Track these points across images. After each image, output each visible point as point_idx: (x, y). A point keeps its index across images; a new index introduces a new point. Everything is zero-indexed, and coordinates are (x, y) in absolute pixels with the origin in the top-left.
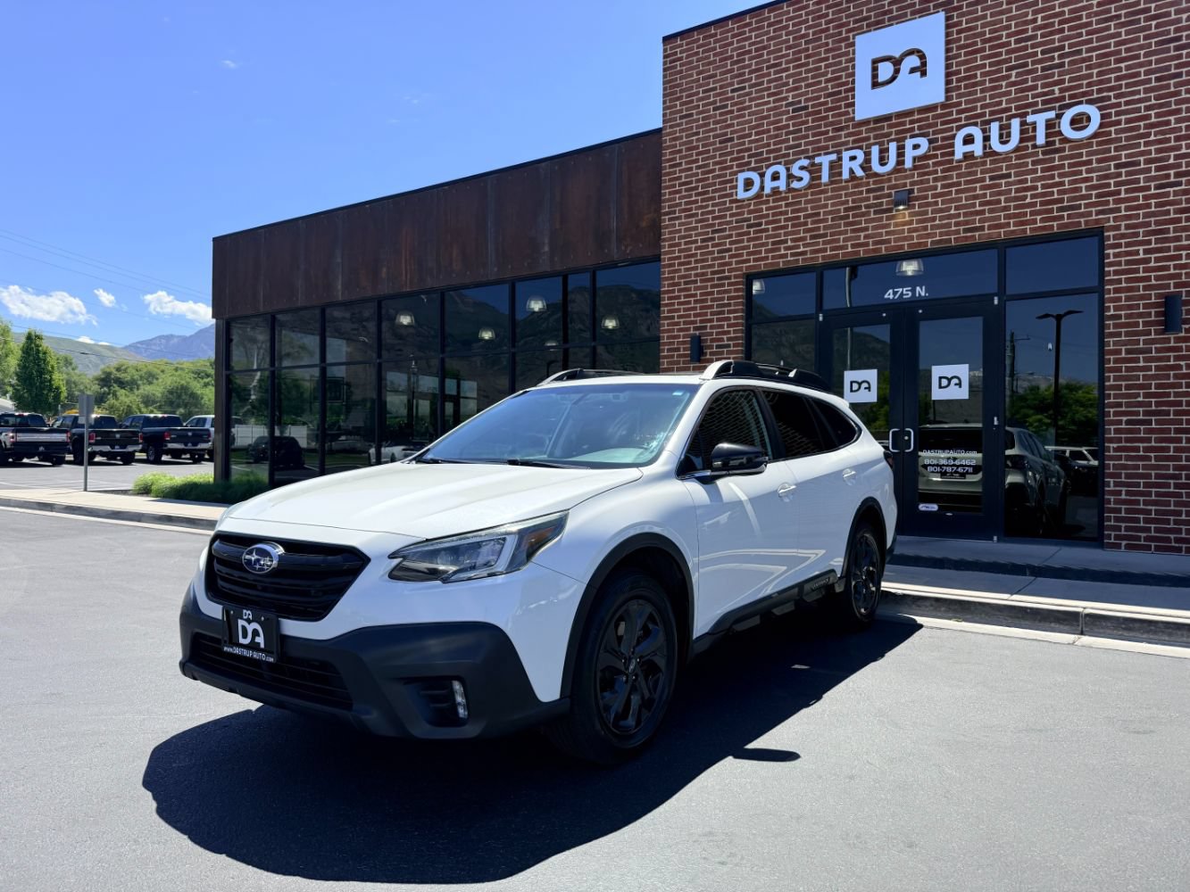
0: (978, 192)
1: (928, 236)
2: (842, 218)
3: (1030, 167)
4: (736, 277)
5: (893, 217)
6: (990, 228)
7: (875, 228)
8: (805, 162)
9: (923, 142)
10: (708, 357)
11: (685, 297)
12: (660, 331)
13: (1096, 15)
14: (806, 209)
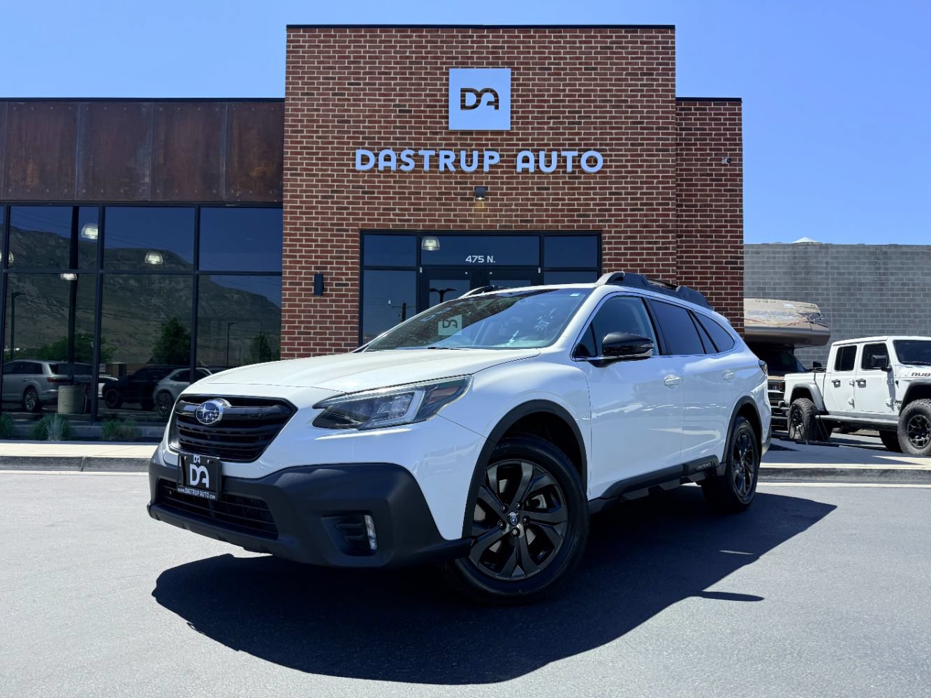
0: (529, 196)
1: (497, 221)
2: (437, 199)
3: (561, 185)
4: (352, 230)
5: (474, 205)
6: (537, 221)
7: (460, 210)
8: (412, 153)
9: (496, 155)
10: (328, 292)
11: (307, 240)
12: (281, 267)
13: (599, 96)
14: (410, 188)
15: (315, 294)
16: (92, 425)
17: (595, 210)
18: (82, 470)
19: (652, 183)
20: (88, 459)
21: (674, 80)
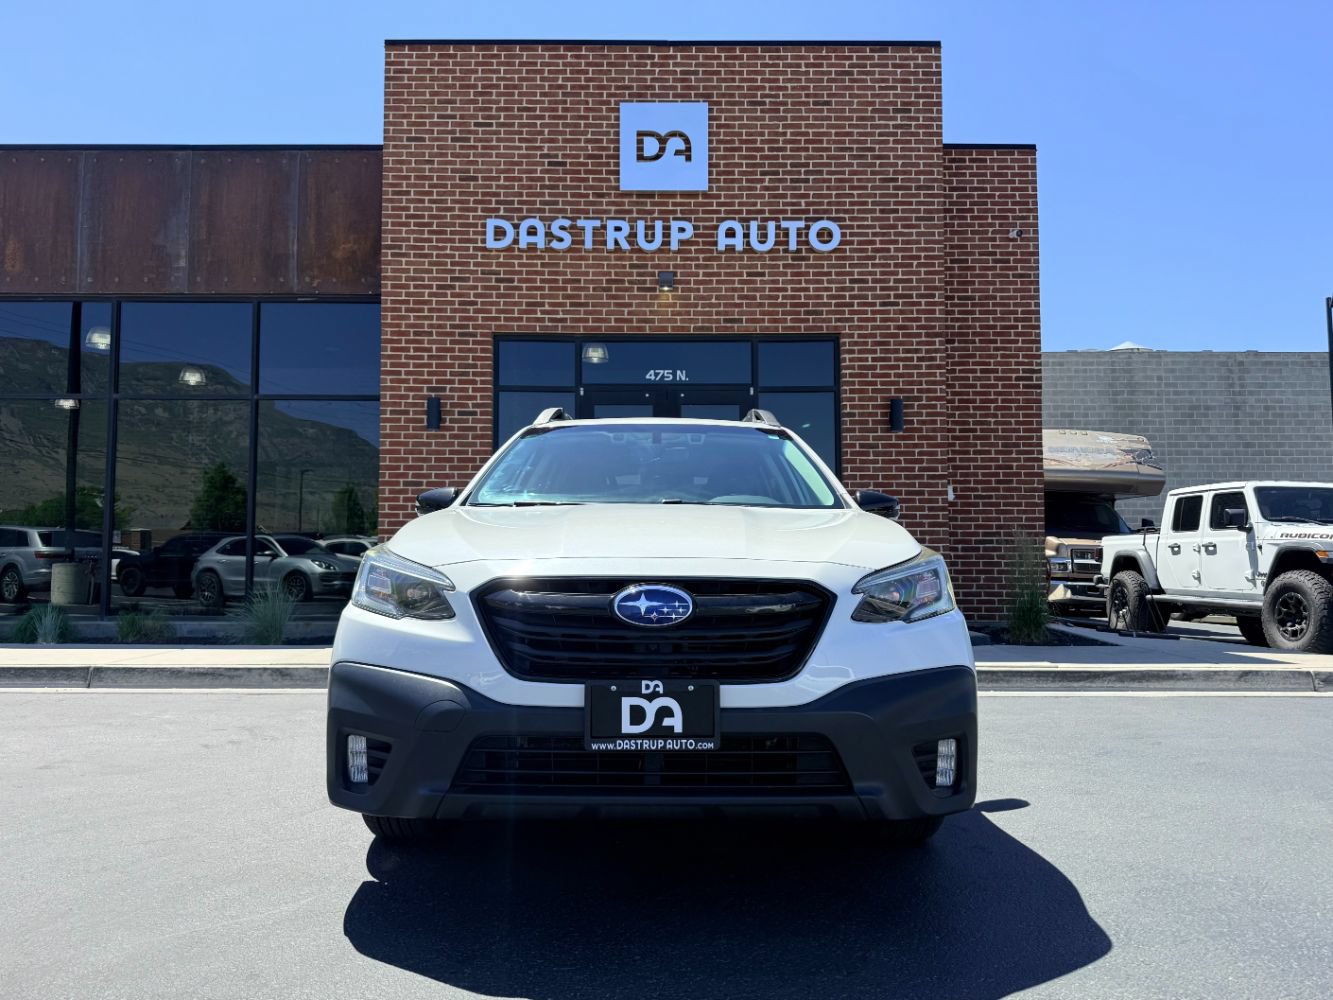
0: (736, 285)
1: (691, 321)
2: (604, 289)
3: (781, 269)
4: (482, 335)
5: (656, 297)
6: (747, 321)
7: (638, 305)
8: (567, 223)
9: (688, 226)
10: (447, 424)
11: (416, 350)
12: (380, 388)
13: (835, 142)
14: (565, 274)
15: (429, 427)
16: (102, 620)
17: (830, 305)
18: (89, 687)
19: (911, 265)
20: (98, 670)
21: (940, 119)
